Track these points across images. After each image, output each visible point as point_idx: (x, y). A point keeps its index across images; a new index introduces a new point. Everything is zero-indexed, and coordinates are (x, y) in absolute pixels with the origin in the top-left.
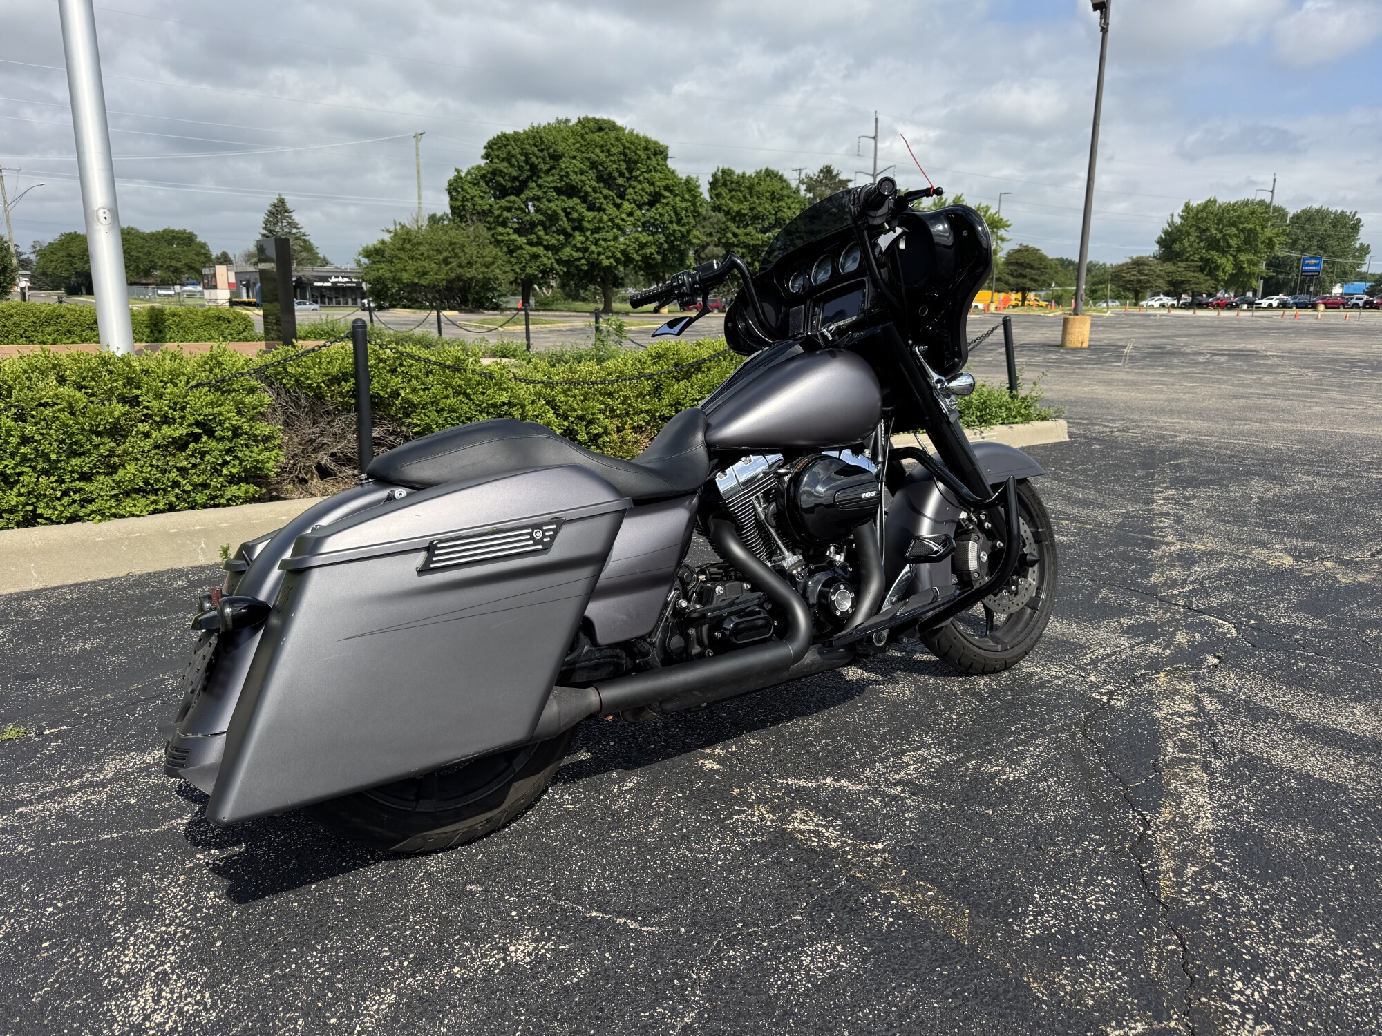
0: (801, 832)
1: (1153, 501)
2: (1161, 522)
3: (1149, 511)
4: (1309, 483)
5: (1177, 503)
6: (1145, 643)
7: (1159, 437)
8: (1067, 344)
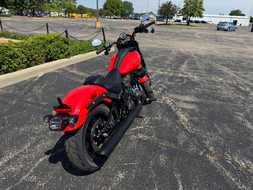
0: (142, 138)
4: (153, 57)
6: (157, 91)
8: (97, 27)
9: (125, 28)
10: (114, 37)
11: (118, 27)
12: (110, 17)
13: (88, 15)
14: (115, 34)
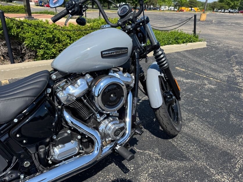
1: (234, 71)
2: (239, 79)
3: (234, 74)
5: (240, 71)
7: (228, 46)
8: (201, 20)
9: (239, 22)
10: (217, 30)
11: (230, 21)
12: (224, 10)
13: (198, 8)
14: (220, 28)
